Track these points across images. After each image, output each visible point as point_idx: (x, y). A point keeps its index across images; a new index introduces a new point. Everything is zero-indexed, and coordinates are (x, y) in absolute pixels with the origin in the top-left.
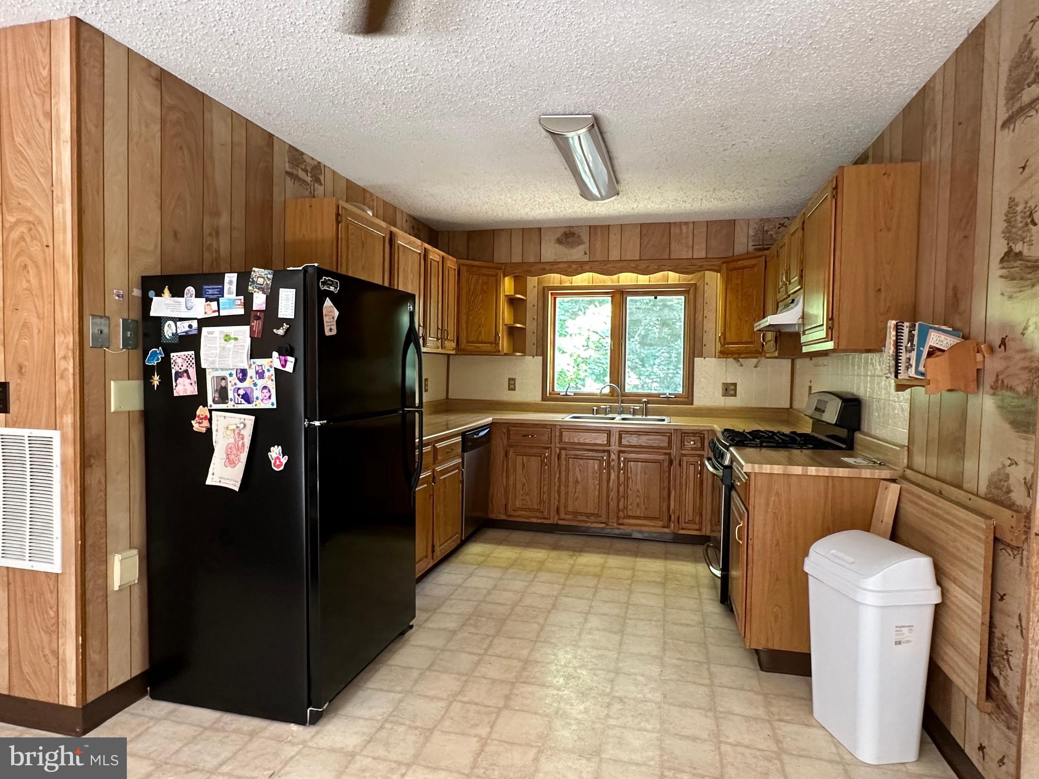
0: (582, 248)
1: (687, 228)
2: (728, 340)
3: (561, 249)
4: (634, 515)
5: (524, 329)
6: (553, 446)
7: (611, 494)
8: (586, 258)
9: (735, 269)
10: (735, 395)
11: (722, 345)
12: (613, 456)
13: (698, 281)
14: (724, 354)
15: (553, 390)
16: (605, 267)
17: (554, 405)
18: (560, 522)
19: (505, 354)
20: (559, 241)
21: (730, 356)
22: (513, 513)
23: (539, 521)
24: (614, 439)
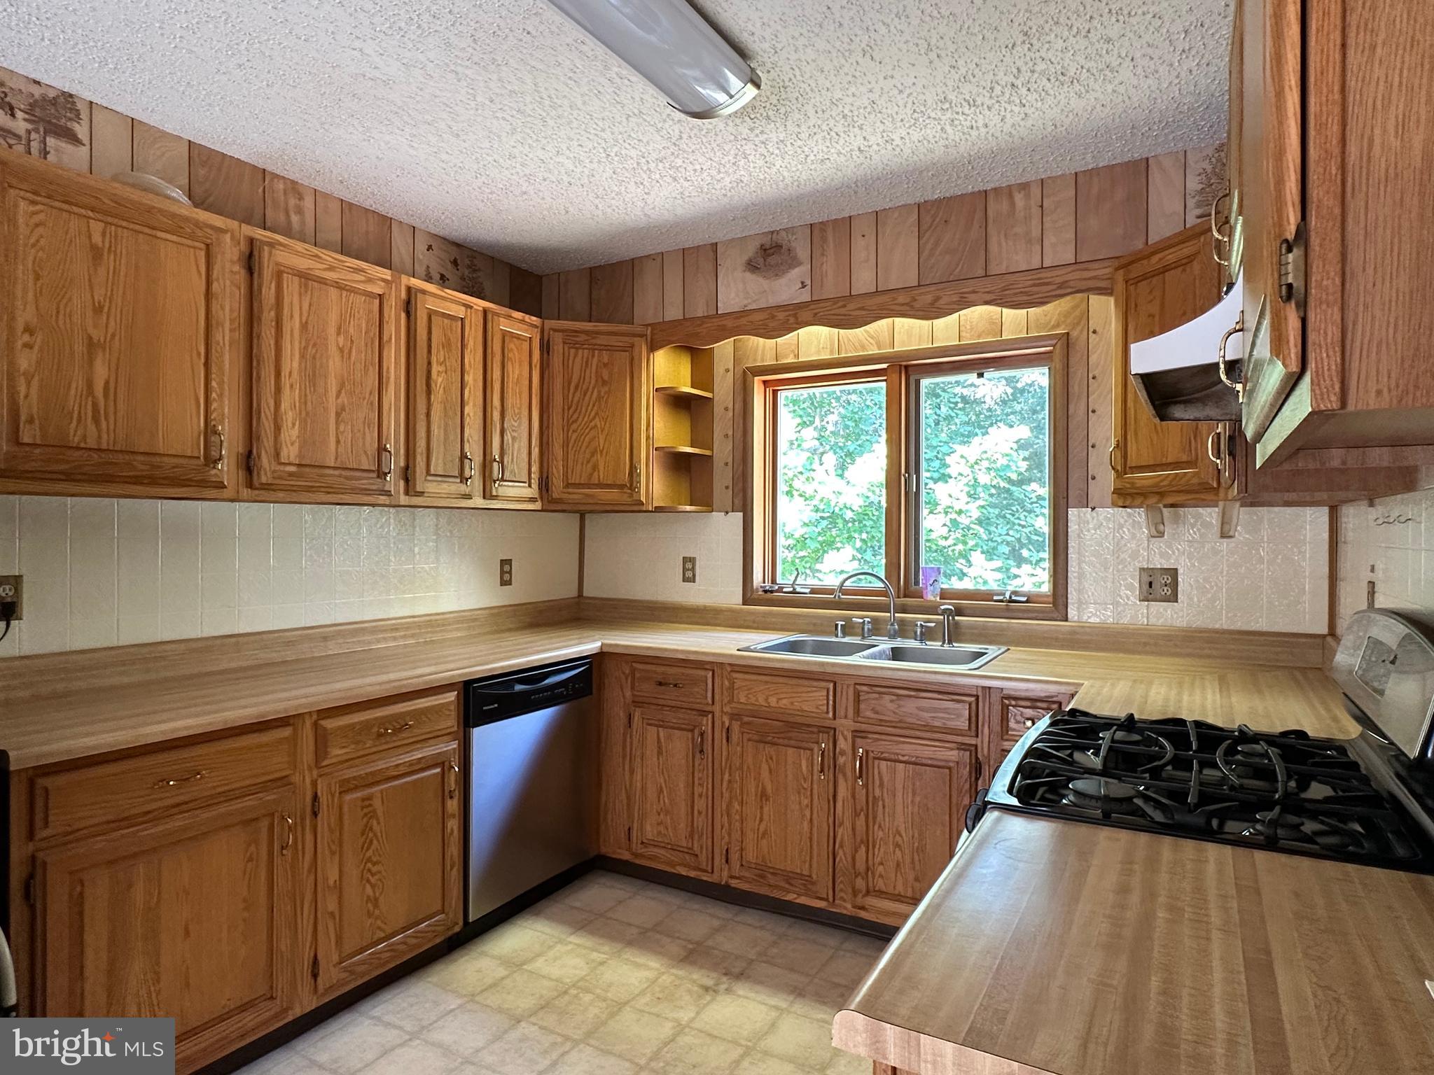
0: (798, 273)
1: (1028, 197)
2: (1132, 462)
3: (755, 283)
4: (890, 890)
5: (710, 457)
6: (717, 708)
7: (840, 831)
8: (805, 296)
9: (1144, 277)
10: (1174, 598)
11: (1119, 475)
12: (842, 744)
13: (1073, 328)
14: (1125, 496)
15: (774, 581)
16: (843, 311)
17: (765, 614)
18: (734, 883)
19: (659, 510)
20: (752, 266)
21: (1139, 500)
22: (641, 850)
23: (692, 874)
24: (846, 701)
